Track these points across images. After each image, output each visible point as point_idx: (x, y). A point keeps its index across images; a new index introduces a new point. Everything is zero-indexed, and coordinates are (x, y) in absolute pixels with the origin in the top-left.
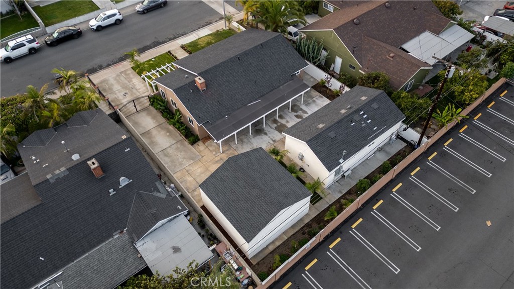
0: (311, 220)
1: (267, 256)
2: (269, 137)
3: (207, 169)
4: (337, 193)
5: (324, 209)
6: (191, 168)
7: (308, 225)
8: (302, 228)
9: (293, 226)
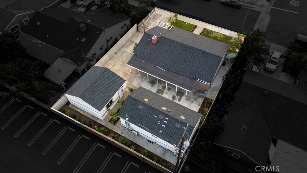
0: (99, 123)
1: (74, 110)
2: (150, 88)
3: (118, 71)
4: (121, 131)
5: (108, 127)
6: (117, 65)
7: (96, 123)
8: (93, 120)
9: (93, 116)
